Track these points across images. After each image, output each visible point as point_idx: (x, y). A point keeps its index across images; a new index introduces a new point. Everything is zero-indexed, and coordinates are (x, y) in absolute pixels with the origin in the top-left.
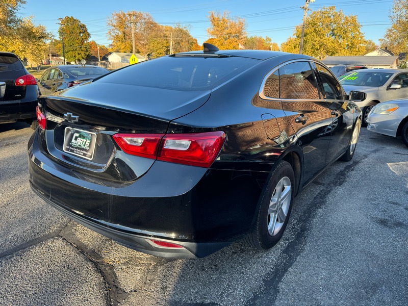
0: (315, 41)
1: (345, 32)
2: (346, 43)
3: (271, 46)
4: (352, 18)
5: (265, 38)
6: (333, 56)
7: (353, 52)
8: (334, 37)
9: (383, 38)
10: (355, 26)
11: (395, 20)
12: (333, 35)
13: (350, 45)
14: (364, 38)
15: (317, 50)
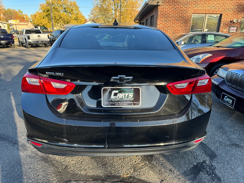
0: (56, 15)
1: (72, 11)
2: (74, 17)
3: (25, 17)
4: (74, 2)
5: (18, 11)
6: (68, 24)
7: (78, 22)
8: (66, 13)
9: (90, 15)
10: (76, 7)
11: (95, 5)
12: (65, 12)
13: (76, 18)
14: (82, 14)
15: (58, 20)
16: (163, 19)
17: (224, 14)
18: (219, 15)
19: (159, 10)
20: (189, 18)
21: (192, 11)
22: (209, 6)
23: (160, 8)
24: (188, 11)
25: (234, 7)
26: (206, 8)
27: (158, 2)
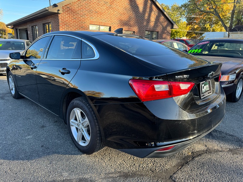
16: (65, 27)
17: (112, 27)
18: (109, 27)
19: (60, 18)
20: (88, 28)
21: (89, 22)
22: (101, 19)
23: (60, 16)
24: (86, 21)
25: (118, 22)
26: (99, 20)
27: (58, 10)
